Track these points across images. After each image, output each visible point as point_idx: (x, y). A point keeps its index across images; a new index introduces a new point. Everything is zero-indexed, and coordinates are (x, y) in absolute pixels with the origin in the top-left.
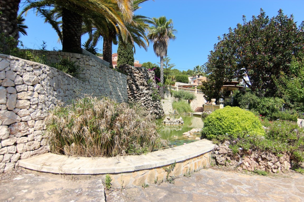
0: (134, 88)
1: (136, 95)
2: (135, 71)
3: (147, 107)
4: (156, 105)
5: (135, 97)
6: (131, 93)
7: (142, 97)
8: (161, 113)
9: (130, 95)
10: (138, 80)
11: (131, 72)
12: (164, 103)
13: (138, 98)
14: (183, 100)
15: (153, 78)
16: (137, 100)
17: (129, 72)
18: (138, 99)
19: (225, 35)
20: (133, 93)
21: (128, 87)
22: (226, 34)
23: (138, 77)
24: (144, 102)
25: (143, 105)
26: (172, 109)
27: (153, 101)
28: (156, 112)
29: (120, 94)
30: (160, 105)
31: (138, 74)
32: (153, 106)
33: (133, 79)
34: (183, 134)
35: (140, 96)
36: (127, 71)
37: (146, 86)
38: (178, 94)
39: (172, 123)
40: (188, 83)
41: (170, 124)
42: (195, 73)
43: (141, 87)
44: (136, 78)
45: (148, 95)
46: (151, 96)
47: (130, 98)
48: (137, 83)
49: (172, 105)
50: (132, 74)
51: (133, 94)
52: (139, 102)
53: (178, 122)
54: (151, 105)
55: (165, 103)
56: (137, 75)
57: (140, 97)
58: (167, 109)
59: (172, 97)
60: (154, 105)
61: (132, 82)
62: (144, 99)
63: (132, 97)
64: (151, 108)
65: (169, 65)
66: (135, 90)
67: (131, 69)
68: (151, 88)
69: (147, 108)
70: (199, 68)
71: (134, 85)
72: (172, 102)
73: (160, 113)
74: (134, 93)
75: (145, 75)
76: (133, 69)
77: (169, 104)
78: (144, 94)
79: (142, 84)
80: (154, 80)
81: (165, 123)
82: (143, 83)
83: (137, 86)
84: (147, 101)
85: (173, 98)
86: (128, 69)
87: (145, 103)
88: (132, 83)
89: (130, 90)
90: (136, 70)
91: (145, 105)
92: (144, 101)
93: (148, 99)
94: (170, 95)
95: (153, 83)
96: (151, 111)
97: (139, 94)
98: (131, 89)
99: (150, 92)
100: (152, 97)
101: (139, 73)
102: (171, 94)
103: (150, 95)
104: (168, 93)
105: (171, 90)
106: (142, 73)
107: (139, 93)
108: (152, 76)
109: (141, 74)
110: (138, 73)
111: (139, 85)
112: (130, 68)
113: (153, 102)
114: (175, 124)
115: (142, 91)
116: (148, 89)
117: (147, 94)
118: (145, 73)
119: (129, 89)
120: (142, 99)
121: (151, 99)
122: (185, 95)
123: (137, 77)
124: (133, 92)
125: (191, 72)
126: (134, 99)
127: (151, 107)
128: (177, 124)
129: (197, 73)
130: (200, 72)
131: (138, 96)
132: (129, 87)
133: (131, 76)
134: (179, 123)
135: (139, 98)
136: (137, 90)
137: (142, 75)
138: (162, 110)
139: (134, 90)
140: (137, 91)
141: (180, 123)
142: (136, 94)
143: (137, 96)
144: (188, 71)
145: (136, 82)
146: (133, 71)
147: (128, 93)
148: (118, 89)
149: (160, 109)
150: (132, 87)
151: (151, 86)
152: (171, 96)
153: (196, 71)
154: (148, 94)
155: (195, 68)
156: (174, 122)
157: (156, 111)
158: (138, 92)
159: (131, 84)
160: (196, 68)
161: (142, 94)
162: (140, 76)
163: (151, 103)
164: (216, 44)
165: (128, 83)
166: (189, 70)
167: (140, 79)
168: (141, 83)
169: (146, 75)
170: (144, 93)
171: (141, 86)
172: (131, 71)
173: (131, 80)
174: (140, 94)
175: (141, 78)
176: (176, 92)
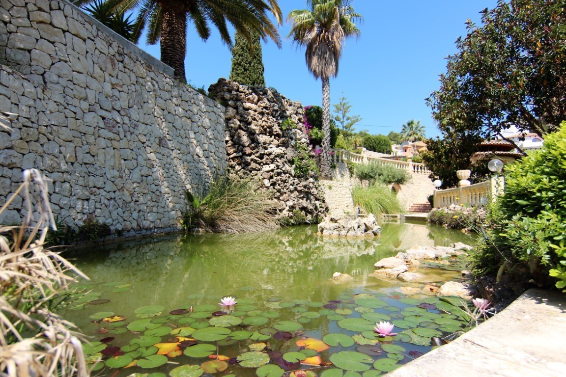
0: (245, 139)
1: (248, 159)
2: (247, 95)
3: (279, 191)
4: (305, 187)
5: (248, 164)
6: (235, 152)
7: (267, 164)
8: (320, 209)
9: (233, 159)
10: (254, 119)
11: (237, 99)
12: (330, 188)
13: (253, 165)
14: (379, 184)
15: (299, 120)
16: (251, 172)
17: (231, 99)
18: (255, 169)
19: (486, 11)
20: (240, 154)
21: (227, 138)
22: (489, 11)
23: (255, 111)
24: (271, 177)
25: (268, 185)
26: (352, 204)
27: (299, 177)
28: (305, 205)
29: (198, 150)
30: (317, 188)
31: (256, 104)
32: (296, 189)
33: (241, 116)
34: (378, 264)
35: (260, 160)
36: (227, 96)
37: (278, 136)
38: (366, 171)
39: (343, 232)
40: (390, 154)
41: (336, 233)
42: (405, 136)
43: (262, 138)
44: (249, 114)
45: (283, 160)
46: (291, 162)
47: (233, 167)
48: (253, 126)
49: (353, 195)
50: (239, 104)
51: (241, 157)
52: (256, 178)
53: (363, 227)
54: (292, 188)
55: (333, 188)
56: (253, 106)
57: (259, 164)
58: (338, 203)
59: (352, 179)
60: (299, 189)
61: (238, 123)
62: (270, 169)
63: (239, 164)
64: (292, 195)
65: (348, 119)
66: (247, 144)
67: (238, 90)
68: (293, 143)
69: (278, 194)
70: (414, 126)
71: (242, 133)
72: (351, 187)
73: (316, 208)
74: (244, 154)
75: (276, 108)
76: (241, 89)
77: (343, 192)
78: (272, 157)
79: (265, 130)
80: (300, 124)
81: (322, 231)
82: (270, 127)
83: (251, 134)
84: (279, 174)
85: (355, 181)
86: (230, 91)
87: (274, 179)
88: (240, 127)
89: (233, 145)
90: (251, 94)
91: (273, 184)
92: (271, 173)
93: (284, 169)
94: (347, 174)
95: (299, 131)
96: (290, 203)
97: (257, 155)
98: (237, 143)
99: (290, 153)
100: (294, 166)
101: (258, 101)
102: (350, 169)
103: (289, 161)
104: (342, 168)
105: (349, 163)
106: (267, 102)
107: (257, 152)
108: (297, 113)
109: (263, 105)
110: (255, 100)
111: (257, 132)
112: (235, 88)
113: (297, 180)
114: (351, 233)
115: (265, 148)
116: (285, 145)
117: (281, 156)
118: (274, 102)
119: (230, 143)
120: (266, 168)
121: (293, 172)
122: (385, 173)
123: (252, 112)
124: (242, 151)
125: (396, 136)
126: (243, 168)
127: (292, 192)
128: (359, 233)
129: (410, 136)
130: (417, 134)
131: (255, 161)
132: (232, 136)
133: (236, 108)
134: (366, 231)
135: (258, 166)
136: (253, 145)
137: (266, 108)
138: (324, 201)
139: (244, 146)
140: (253, 149)
141: (370, 232)
142: (250, 155)
143: (252, 160)
144: (390, 134)
145: (250, 123)
146: (243, 96)
147: (228, 154)
148: (192, 136)
149: (317, 199)
150: (239, 137)
151: (292, 139)
152: (351, 176)
153: (408, 131)
154: (283, 157)
155: (404, 126)
156: (349, 226)
157: (304, 203)
158: (254, 151)
159: (236, 130)
160: (407, 126)
161: (266, 157)
162: (260, 110)
163: (290, 182)
164: (462, 39)
165: (227, 126)
166: (392, 133)
167: (261, 117)
168: (263, 127)
169: (279, 108)
170: (270, 154)
171: (264, 136)
172: (237, 95)
173: (236, 120)
174: (261, 156)
175: (262, 114)
176: (363, 165)
